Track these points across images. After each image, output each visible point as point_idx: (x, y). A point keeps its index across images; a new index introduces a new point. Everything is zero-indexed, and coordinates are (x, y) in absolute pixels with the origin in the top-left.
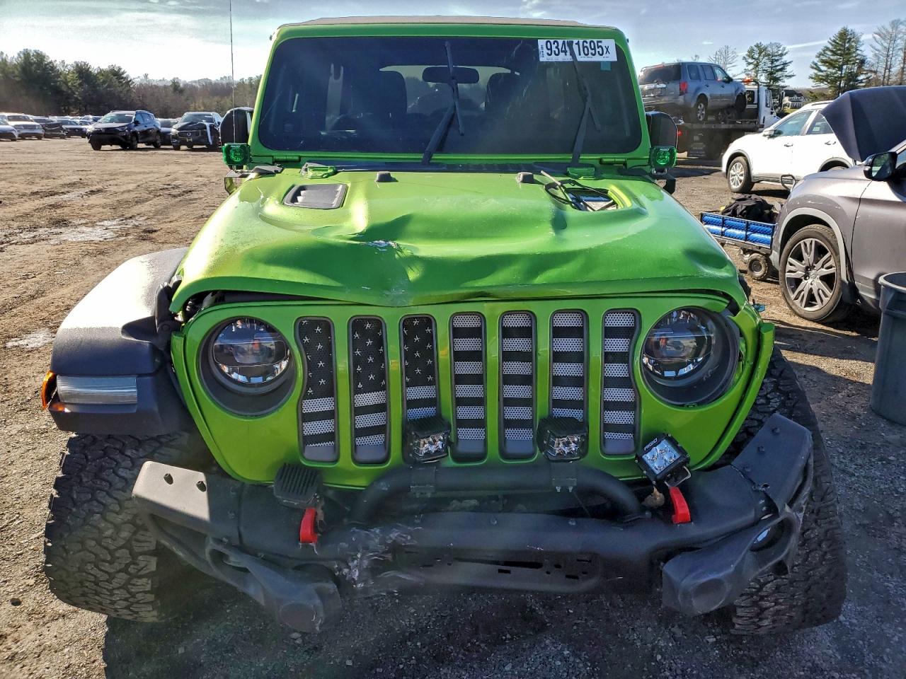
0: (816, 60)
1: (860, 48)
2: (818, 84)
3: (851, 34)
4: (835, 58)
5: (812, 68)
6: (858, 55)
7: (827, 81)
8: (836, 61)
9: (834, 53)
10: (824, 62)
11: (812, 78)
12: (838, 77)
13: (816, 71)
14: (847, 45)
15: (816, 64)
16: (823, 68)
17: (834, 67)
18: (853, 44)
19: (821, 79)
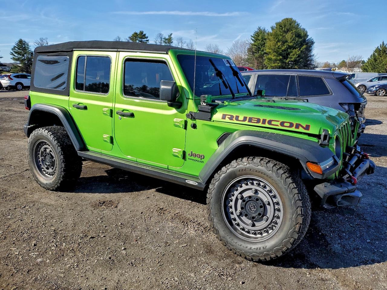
0: (12, 51)
1: (30, 48)
2: (15, 61)
3: (24, 42)
4: (20, 51)
5: (11, 54)
6: (29, 50)
7: (19, 61)
8: (21, 52)
9: (19, 49)
10: (16, 52)
11: (12, 59)
12: (23, 59)
13: (13, 56)
14: (24, 46)
15: (12, 53)
16: (16, 55)
17: (21, 55)
18: (26, 46)
19: (16, 60)
